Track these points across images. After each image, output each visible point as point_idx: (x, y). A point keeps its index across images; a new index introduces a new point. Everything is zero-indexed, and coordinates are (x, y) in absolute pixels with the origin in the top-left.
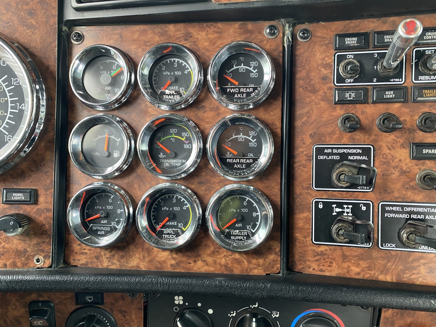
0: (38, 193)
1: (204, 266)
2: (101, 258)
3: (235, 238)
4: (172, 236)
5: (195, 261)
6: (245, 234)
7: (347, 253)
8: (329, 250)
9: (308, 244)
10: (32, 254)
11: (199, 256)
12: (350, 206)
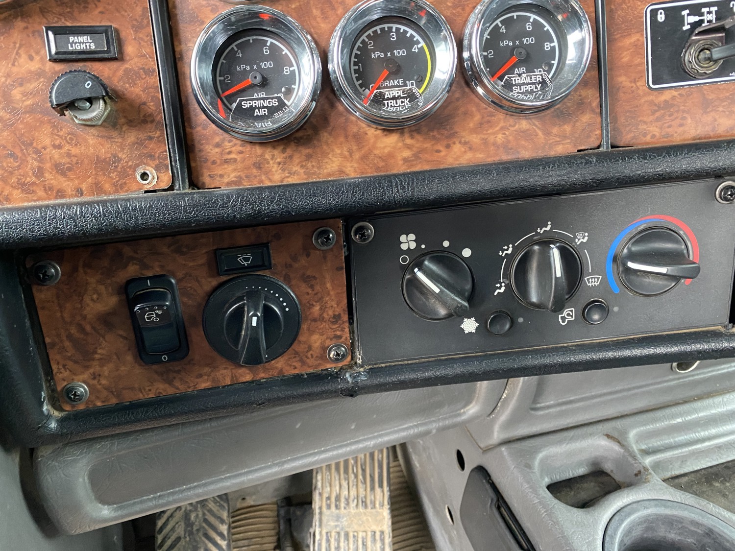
0: (121, 37)
1: (465, 152)
2: (267, 165)
3: (521, 90)
4: (402, 102)
5: (448, 146)
6: (538, 79)
7: (711, 96)
8: (679, 97)
9: (640, 92)
10: (130, 163)
11: (453, 135)
12: (714, 9)
